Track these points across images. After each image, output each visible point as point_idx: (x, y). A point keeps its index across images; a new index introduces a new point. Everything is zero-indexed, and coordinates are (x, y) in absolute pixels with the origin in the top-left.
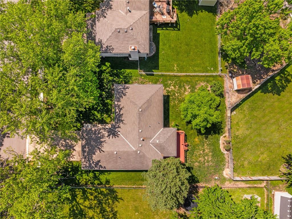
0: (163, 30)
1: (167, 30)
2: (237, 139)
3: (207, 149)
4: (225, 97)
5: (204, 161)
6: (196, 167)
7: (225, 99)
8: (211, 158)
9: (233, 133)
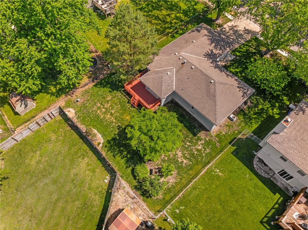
0: (276, 203)
1: (273, 208)
2: (81, 154)
3: (109, 119)
4: (132, 190)
5: (103, 106)
6: (108, 95)
7: (131, 187)
8: (98, 114)
9: (91, 157)
